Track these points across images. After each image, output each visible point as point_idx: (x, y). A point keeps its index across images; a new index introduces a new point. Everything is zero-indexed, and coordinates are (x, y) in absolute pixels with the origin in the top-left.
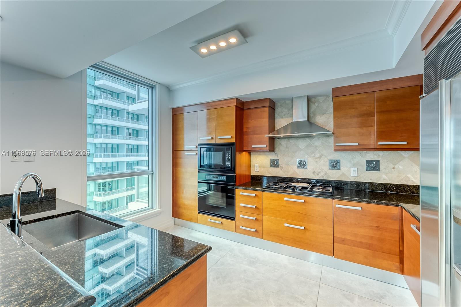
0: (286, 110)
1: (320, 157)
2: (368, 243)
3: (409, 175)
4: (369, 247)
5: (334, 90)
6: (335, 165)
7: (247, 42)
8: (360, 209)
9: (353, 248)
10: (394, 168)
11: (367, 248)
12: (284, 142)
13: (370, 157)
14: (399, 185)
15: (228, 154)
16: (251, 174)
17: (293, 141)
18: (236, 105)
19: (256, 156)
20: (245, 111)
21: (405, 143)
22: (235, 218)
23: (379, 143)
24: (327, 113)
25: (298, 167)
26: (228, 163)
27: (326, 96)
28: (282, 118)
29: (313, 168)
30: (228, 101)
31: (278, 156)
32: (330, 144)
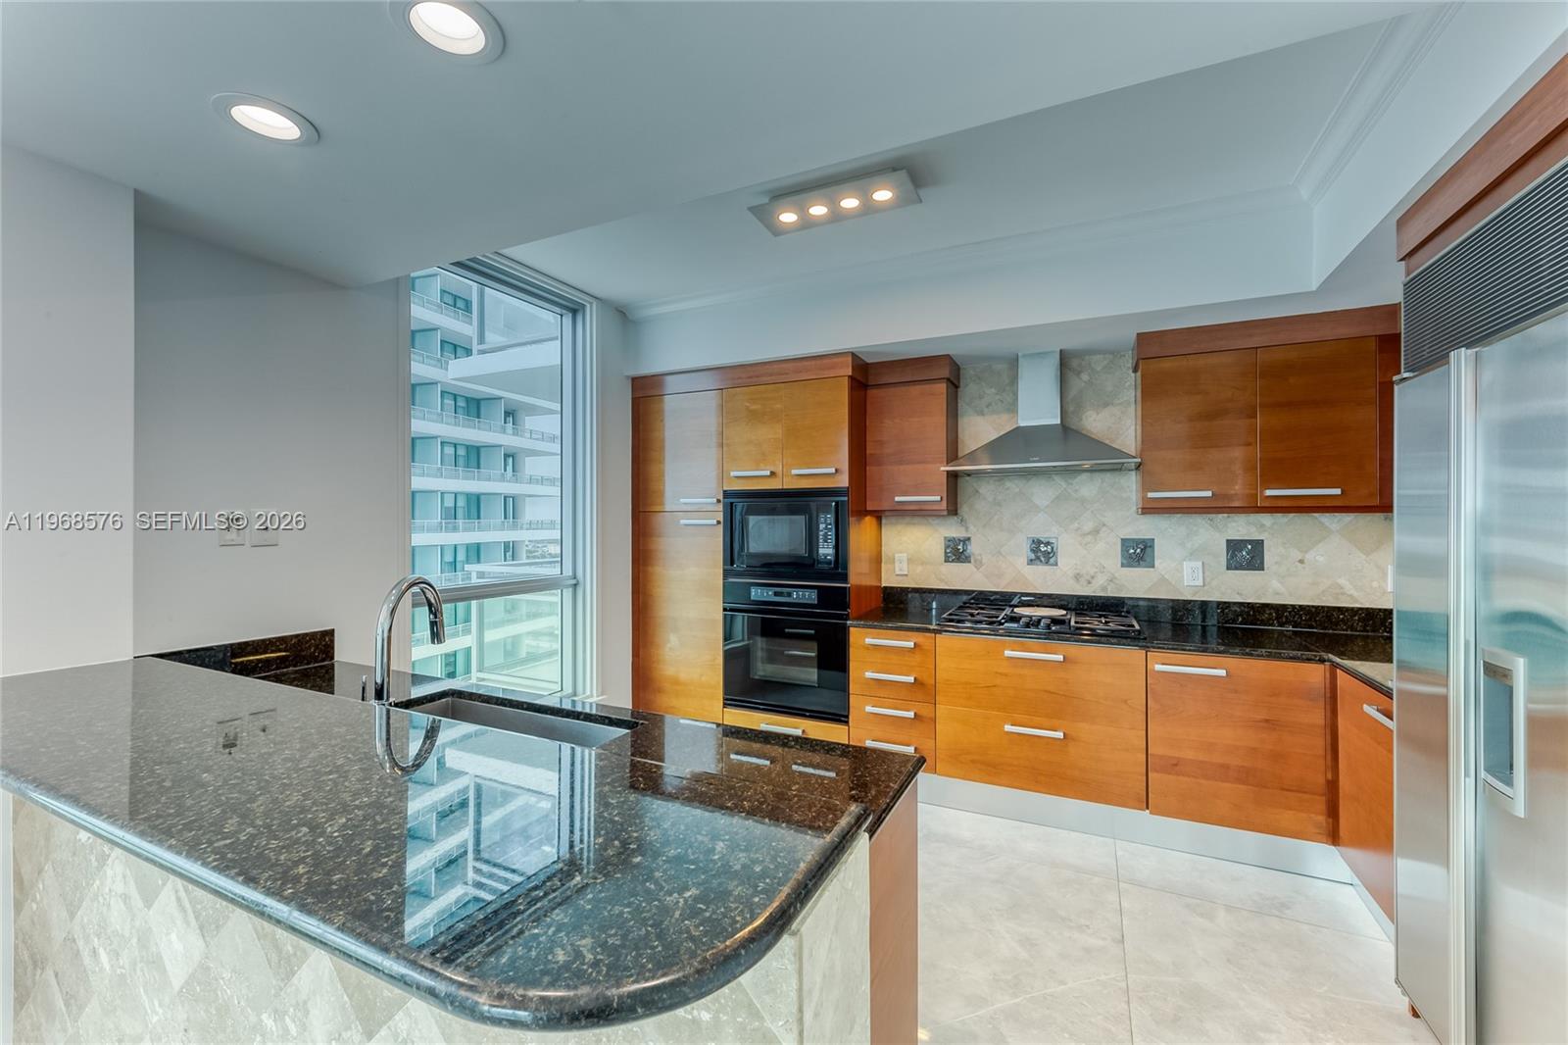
0: (993, 390)
1: (1096, 532)
2: (1243, 767)
3: (1342, 581)
4: (1245, 776)
5: (1142, 338)
6: (1139, 553)
7: (921, 201)
8: (1222, 673)
9: (1203, 781)
10: (1301, 561)
11: (1239, 781)
12: (986, 489)
13: (1239, 531)
14: (1317, 607)
15: (825, 523)
16: (883, 585)
17: (1013, 486)
18: (850, 374)
19: (899, 527)
20: (872, 392)
21: (1338, 491)
22: (847, 717)
23: (1269, 493)
24: (1117, 401)
25: (1031, 560)
26: (826, 551)
27: (1113, 353)
28: (981, 413)
29: (1076, 564)
30: (825, 361)
31: (967, 529)
32: (1124, 495)
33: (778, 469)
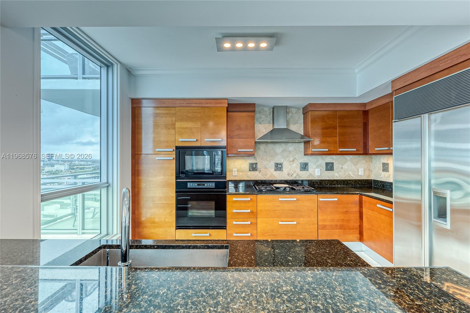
1: (293, 161)
2: (340, 225)
3: (350, 173)
4: (341, 227)
5: (309, 105)
6: (304, 167)
8: (336, 199)
9: (331, 230)
10: (342, 168)
11: (340, 229)
13: (328, 160)
14: (345, 180)
15: (218, 159)
17: (271, 146)
18: (227, 106)
19: (234, 160)
21: (355, 150)
22: (226, 227)
23: (340, 150)
24: (298, 123)
25: (276, 170)
26: (218, 169)
27: (298, 108)
28: (261, 123)
29: (288, 170)
30: (218, 101)
31: (256, 160)
32: (301, 150)
33: (199, 138)
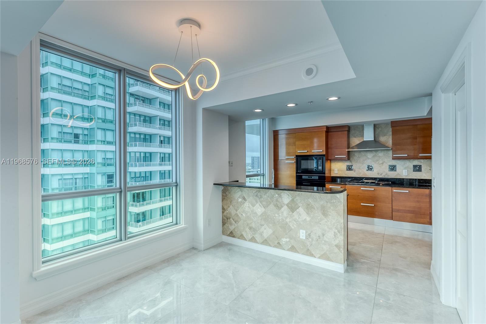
0: (358, 132)
1: (383, 163)
2: (413, 210)
5: (391, 121)
6: (393, 168)
8: (408, 191)
9: (404, 214)
10: (430, 170)
11: (412, 213)
12: (356, 154)
13: (416, 163)
15: (320, 162)
16: (332, 176)
17: (363, 154)
18: (325, 130)
19: (336, 163)
20: (330, 133)
23: (420, 155)
24: (387, 135)
25: (367, 170)
26: (320, 168)
27: (387, 125)
28: (355, 137)
29: (378, 171)
30: (320, 128)
31: (352, 163)
32: (389, 155)
33: (309, 150)
